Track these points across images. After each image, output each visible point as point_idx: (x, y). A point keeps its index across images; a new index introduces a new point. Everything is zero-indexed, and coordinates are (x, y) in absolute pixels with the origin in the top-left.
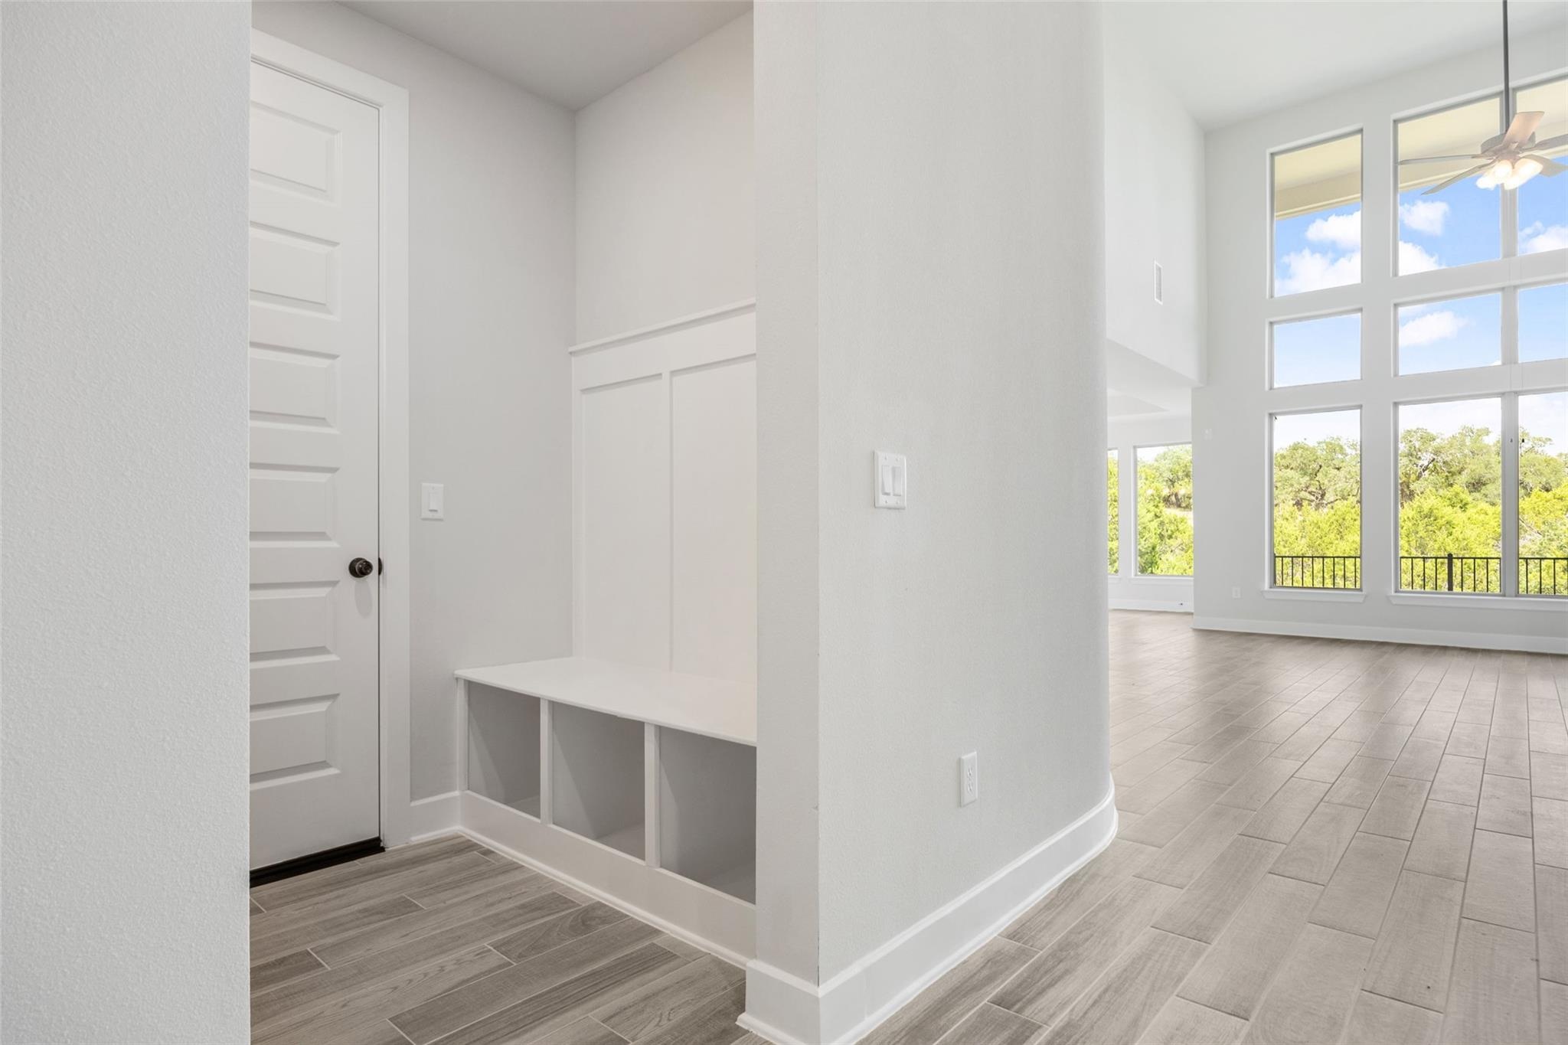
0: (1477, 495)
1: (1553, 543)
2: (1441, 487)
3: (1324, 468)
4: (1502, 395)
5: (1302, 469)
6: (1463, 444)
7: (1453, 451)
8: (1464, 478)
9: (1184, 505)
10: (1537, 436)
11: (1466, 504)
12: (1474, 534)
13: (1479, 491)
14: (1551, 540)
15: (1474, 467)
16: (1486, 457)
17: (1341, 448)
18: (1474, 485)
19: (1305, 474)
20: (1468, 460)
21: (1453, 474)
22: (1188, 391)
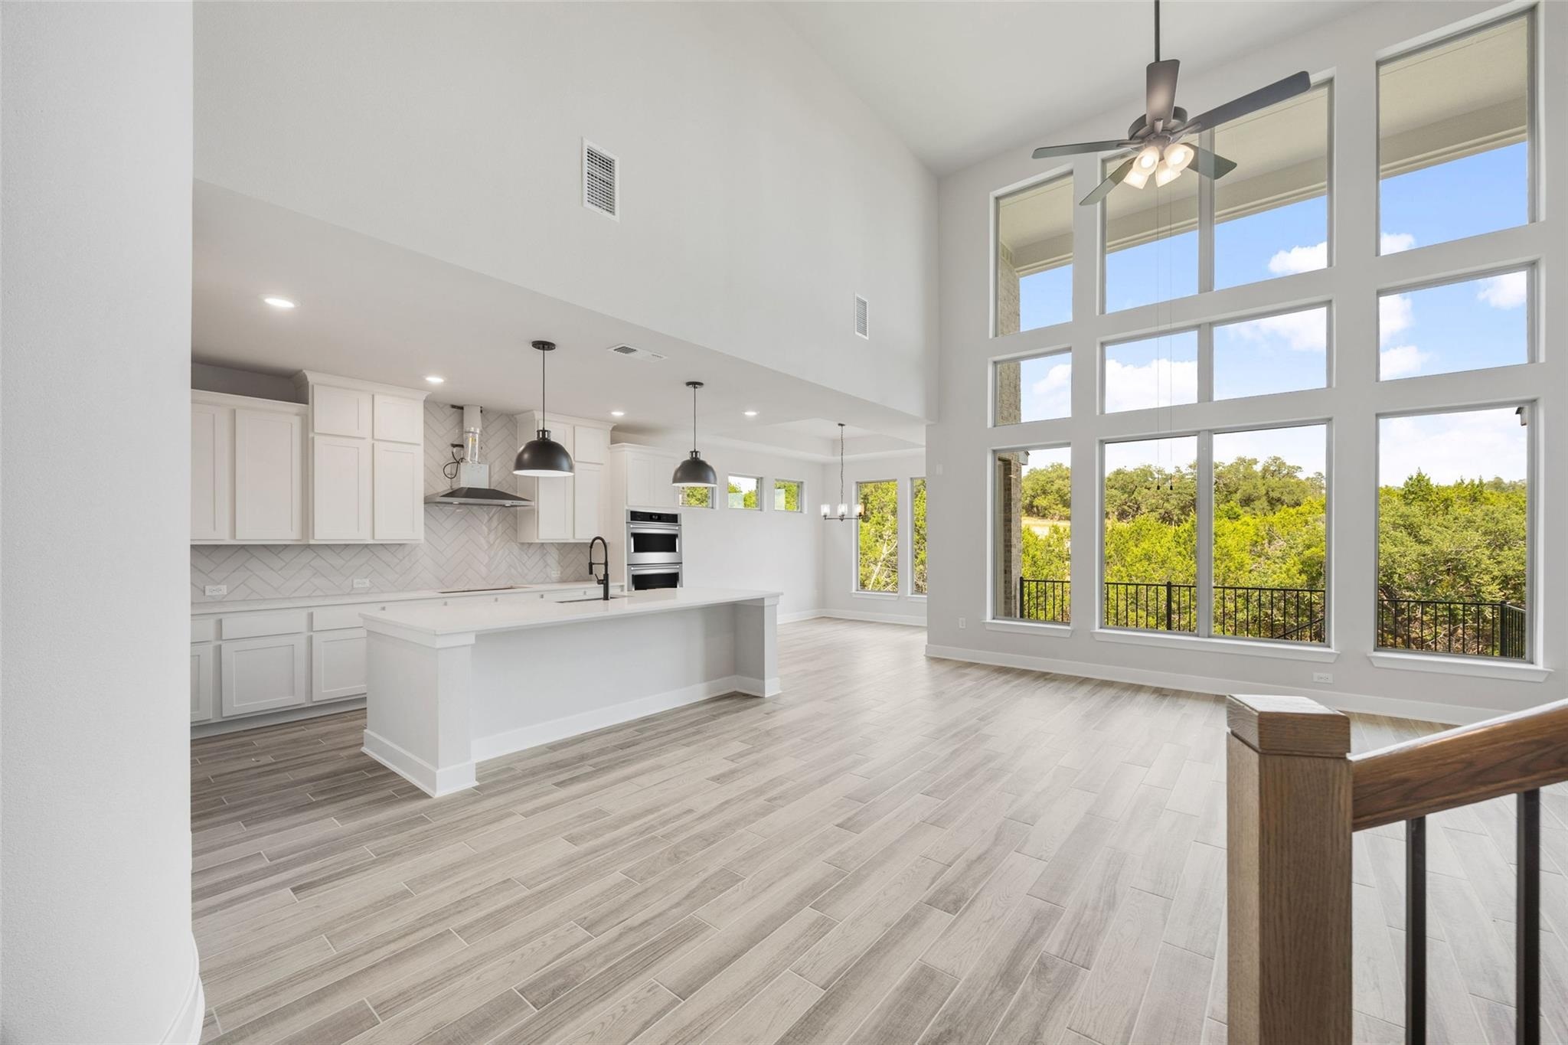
0: (1247, 508)
1: (1293, 550)
2: (1221, 503)
3: (1139, 488)
5: (1123, 489)
6: (1238, 470)
7: (1231, 476)
8: (1238, 496)
9: (1041, 514)
10: (1291, 465)
11: (1239, 515)
12: (1234, 543)
13: (1249, 506)
14: (1291, 548)
15: (1245, 488)
16: (1254, 481)
17: (1151, 473)
18: (1245, 501)
19: (1125, 492)
20: (1241, 482)
21: (1231, 493)
22: (924, 428)
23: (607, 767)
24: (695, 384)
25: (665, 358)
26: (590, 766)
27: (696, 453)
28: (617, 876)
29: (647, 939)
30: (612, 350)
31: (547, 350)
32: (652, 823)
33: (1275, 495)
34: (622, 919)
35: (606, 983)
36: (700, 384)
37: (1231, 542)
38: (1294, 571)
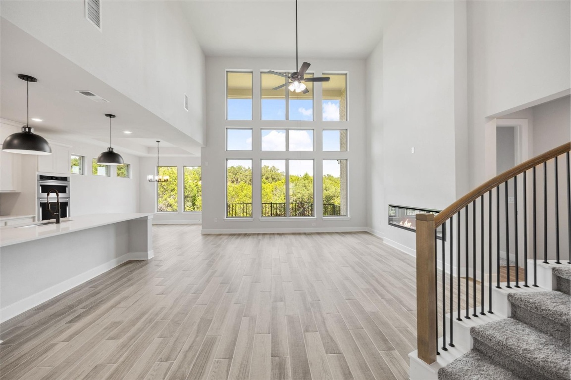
3: (238, 173)
4: (286, 159)
5: (233, 173)
8: (265, 177)
22: (200, 148)
23: (93, 306)
24: (111, 116)
25: (108, 102)
26: (81, 309)
27: (112, 149)
28: (157, 341)
29: (197, 351)
30: (78, 92)
31: (30, 81)
32: (150, 317)
33: (273, 177)
34: (179, 351)
35: (198, 370)
36: (114, 116)
37: (268, 190)
38: (283, 199)
